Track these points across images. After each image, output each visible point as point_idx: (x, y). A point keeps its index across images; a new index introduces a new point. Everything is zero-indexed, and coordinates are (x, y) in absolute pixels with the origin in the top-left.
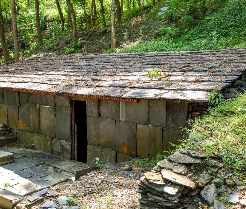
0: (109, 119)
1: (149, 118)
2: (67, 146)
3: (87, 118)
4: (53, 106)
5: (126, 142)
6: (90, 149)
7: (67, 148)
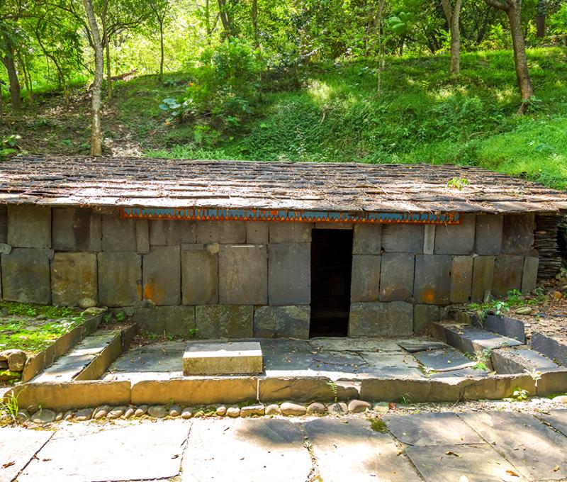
0: (401, 255)
1: (475, 244)
2: (301, 315)
3: (354, 257)
4: (262, 244)
5: (434, 286)
6: (358, 309)
7: (302, 318)
